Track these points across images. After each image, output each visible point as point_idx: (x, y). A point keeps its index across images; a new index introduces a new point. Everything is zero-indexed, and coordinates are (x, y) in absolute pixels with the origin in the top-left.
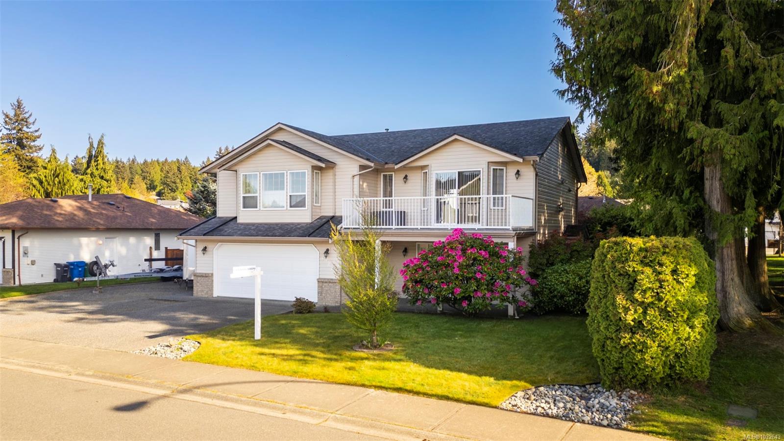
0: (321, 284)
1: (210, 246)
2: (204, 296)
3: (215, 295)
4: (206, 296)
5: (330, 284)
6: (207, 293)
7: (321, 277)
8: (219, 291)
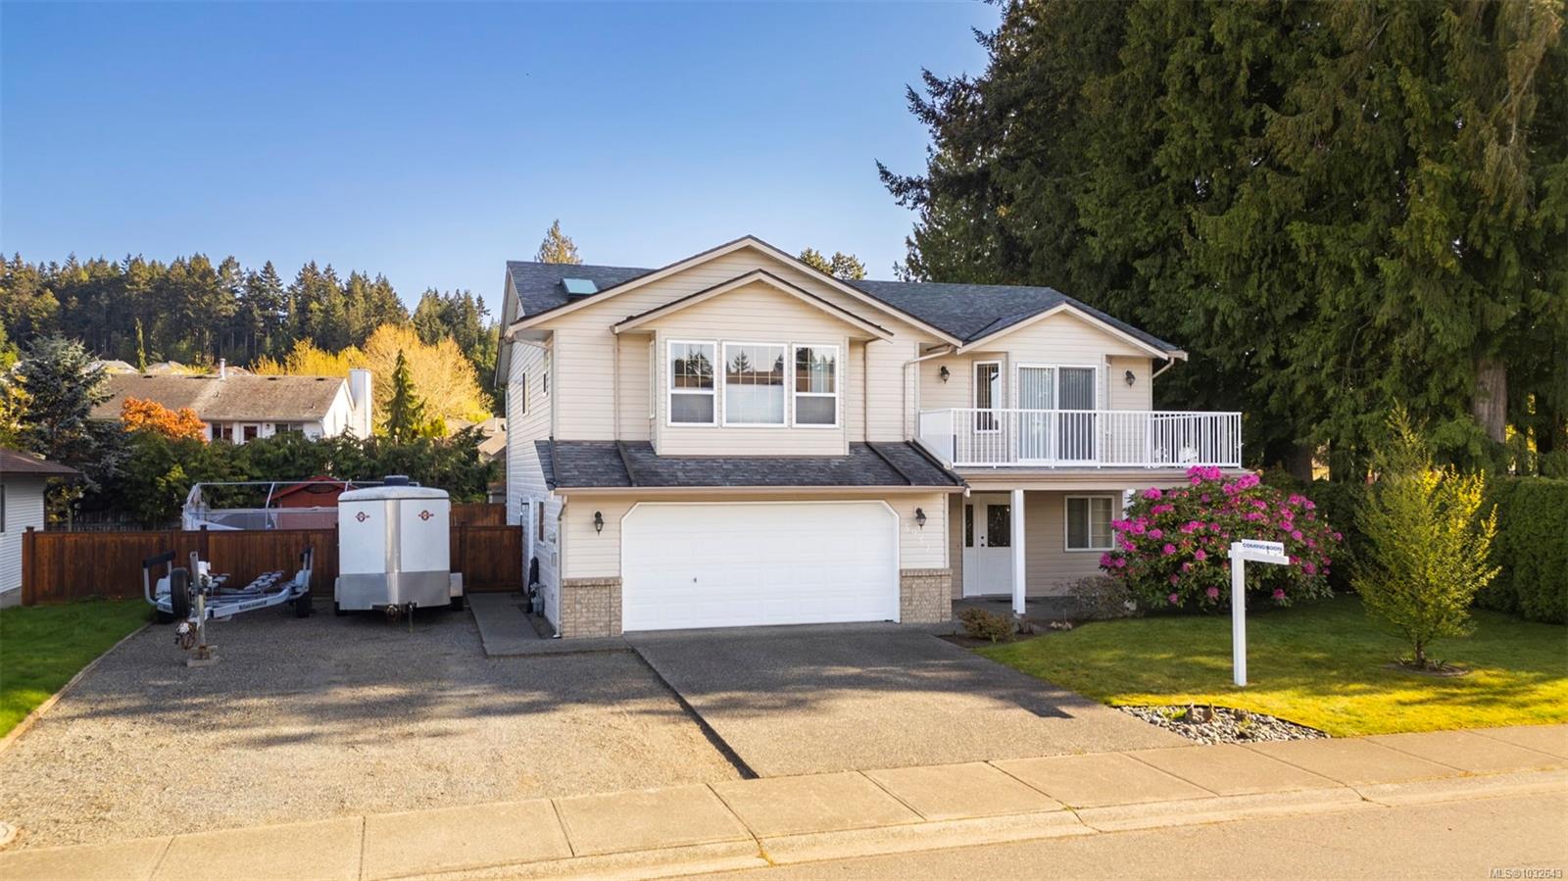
0: (908, 582)
1: (609, 513)
2: (597, 635)
3: (624, 629)
4: (604, 634)
5: (929, 581)
6: (608, 625)
7: (906, 566)
8: (638, 616)
